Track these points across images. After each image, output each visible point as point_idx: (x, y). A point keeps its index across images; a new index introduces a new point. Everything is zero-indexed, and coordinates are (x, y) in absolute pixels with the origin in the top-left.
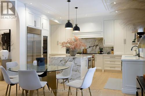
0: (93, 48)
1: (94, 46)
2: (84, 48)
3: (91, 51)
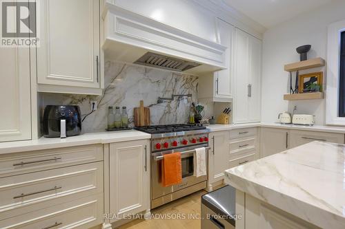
0: (168, 106)
1: (172, 99)
2: (138, 105)
3: (165, 114)
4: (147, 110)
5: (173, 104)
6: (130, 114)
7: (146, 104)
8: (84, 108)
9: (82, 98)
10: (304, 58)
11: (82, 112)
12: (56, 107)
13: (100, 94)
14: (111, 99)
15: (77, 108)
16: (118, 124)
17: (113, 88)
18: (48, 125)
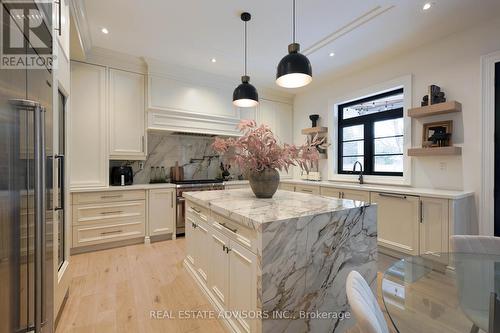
0: (200, 165)
1: (203, 160)
2: (174, 165)
3: (196, 172)
4: (181, 169)
5: (205, 163)
6: (167, 172)
7: (180, 165)
8: (135, 168)
9: (134, 162)
10: (314, 125)
11: (134, 170)
12: (119, 168)
13: (144, 159)
14: (153, 161)
15: (130, 168)
16: (158, 178)
17: (155, 154)
18: (114, 180)
